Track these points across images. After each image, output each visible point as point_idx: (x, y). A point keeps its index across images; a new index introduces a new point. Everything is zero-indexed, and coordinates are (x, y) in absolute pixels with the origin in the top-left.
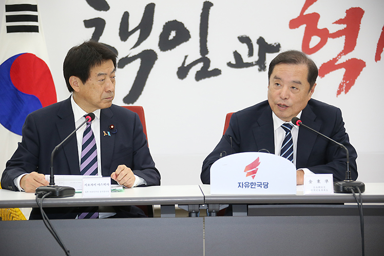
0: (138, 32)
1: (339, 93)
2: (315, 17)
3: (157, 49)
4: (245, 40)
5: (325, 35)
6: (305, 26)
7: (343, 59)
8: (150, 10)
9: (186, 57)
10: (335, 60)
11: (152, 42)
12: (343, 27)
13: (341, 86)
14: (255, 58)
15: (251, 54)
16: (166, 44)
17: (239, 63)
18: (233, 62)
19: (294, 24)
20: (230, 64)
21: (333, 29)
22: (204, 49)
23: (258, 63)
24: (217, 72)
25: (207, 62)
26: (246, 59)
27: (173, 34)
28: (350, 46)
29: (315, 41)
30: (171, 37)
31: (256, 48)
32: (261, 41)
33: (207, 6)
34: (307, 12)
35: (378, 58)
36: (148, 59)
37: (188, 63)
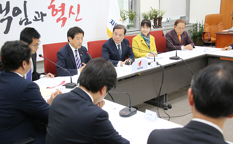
0: (5, 11)
1: (62, 27)
2: (54, 6)
3: (12, 16)
4: (37, 12)
5: (57, 11)
6: (52, 8)
7: (62, 17)
8: (8, 3)
9: (21, 18)
10: (60, 18)
11: (10, 14)
12: (61, 8)
13: (62, 25)
14: (40, 18)
15: (39, 17)
16: (15, 14)
17: (36, 20)
18: (35, 19)
19: (49, 8)
20: (34, 20)
21: (59, 9)
22: (26, 16)
23: (41, 19)
24: (31, 23)
25: (27, 20)
26: (38, 18)
27: (16, 11)
28: (63, 14)
29: (55, 12)
30: (16, 12)
31: (40, 15)
32: (41, 13)
33: (25, 2)
34: (52, 4)
35: (69, 17)
36: (10, 19)
37: (22, 20)
